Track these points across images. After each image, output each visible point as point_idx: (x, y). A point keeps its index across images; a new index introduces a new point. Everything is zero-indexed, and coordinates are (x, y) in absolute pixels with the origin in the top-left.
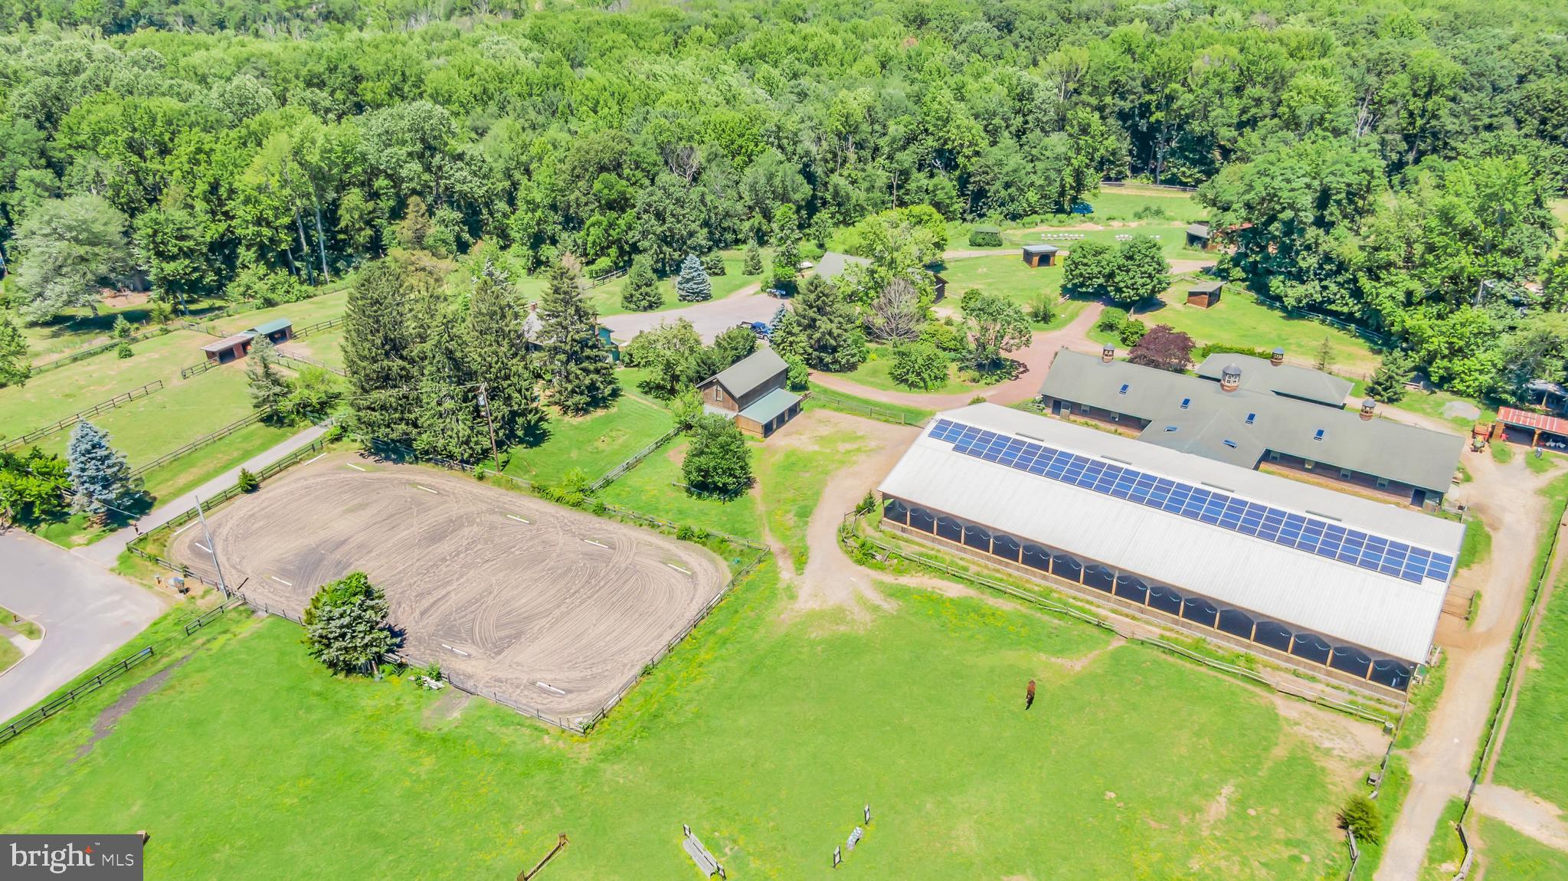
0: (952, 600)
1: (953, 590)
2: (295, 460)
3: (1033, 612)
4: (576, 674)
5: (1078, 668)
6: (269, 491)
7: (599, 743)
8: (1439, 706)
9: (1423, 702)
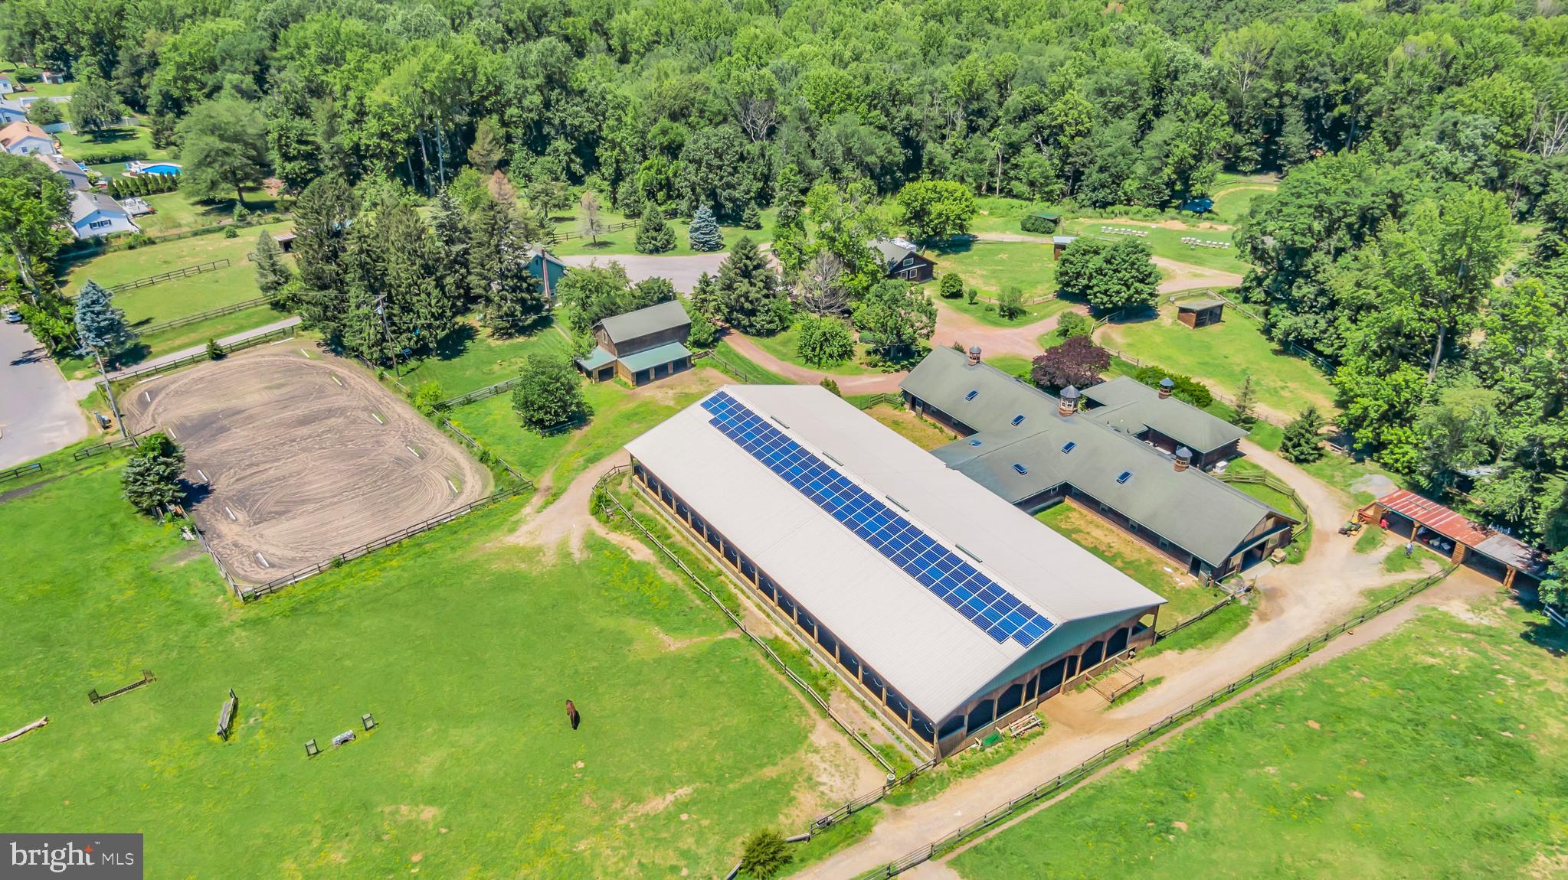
0: (631, 562)
1: (641, 553)
2: (266, 340)
3: (686, 588)
4: (291, 554)
5: (672, 648)
6: (232, 362)
7: (253, 611)
8: (979, 776)
9: (964, 768)
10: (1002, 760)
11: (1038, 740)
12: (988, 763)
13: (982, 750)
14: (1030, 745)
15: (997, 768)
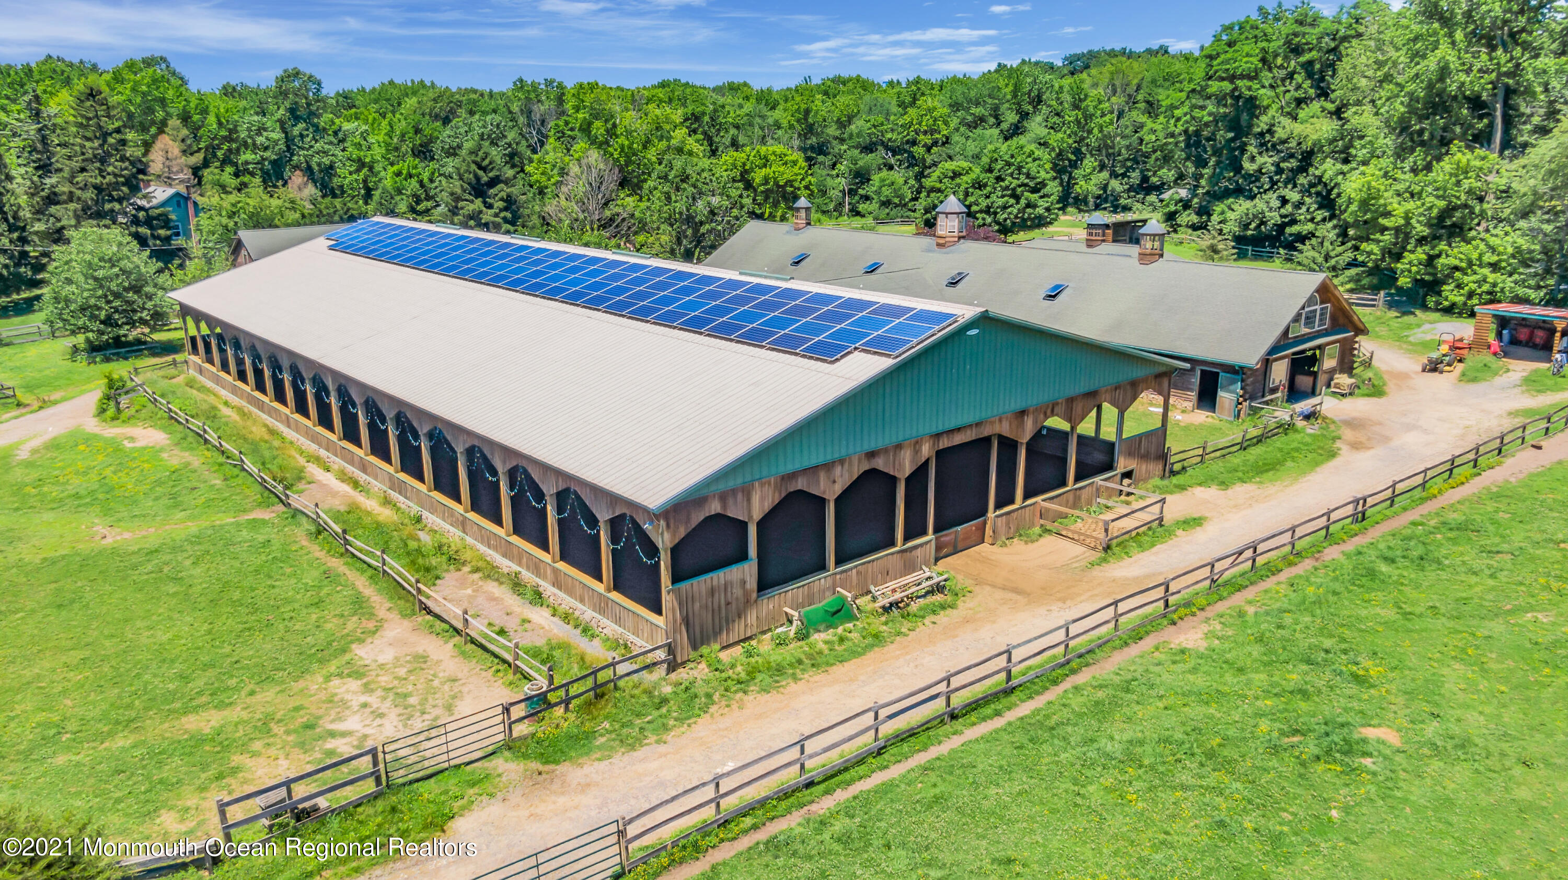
1: (148, 439)
8: (793, 687)
9: (752, 673)
10: (855, 654)
11: (943, 617)
12: (816, 662)
13: (802, 636)
14: (925, 628)
15: (839, 670)
